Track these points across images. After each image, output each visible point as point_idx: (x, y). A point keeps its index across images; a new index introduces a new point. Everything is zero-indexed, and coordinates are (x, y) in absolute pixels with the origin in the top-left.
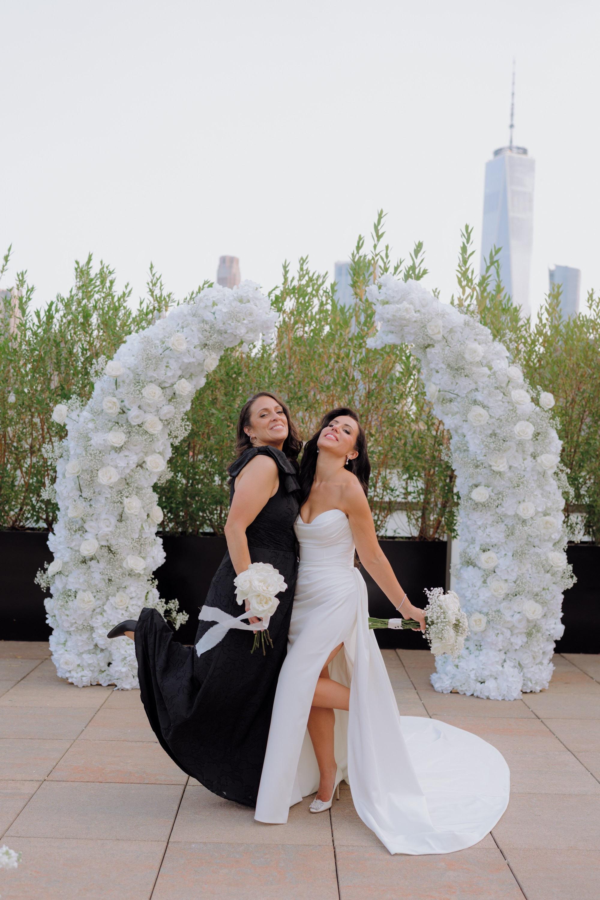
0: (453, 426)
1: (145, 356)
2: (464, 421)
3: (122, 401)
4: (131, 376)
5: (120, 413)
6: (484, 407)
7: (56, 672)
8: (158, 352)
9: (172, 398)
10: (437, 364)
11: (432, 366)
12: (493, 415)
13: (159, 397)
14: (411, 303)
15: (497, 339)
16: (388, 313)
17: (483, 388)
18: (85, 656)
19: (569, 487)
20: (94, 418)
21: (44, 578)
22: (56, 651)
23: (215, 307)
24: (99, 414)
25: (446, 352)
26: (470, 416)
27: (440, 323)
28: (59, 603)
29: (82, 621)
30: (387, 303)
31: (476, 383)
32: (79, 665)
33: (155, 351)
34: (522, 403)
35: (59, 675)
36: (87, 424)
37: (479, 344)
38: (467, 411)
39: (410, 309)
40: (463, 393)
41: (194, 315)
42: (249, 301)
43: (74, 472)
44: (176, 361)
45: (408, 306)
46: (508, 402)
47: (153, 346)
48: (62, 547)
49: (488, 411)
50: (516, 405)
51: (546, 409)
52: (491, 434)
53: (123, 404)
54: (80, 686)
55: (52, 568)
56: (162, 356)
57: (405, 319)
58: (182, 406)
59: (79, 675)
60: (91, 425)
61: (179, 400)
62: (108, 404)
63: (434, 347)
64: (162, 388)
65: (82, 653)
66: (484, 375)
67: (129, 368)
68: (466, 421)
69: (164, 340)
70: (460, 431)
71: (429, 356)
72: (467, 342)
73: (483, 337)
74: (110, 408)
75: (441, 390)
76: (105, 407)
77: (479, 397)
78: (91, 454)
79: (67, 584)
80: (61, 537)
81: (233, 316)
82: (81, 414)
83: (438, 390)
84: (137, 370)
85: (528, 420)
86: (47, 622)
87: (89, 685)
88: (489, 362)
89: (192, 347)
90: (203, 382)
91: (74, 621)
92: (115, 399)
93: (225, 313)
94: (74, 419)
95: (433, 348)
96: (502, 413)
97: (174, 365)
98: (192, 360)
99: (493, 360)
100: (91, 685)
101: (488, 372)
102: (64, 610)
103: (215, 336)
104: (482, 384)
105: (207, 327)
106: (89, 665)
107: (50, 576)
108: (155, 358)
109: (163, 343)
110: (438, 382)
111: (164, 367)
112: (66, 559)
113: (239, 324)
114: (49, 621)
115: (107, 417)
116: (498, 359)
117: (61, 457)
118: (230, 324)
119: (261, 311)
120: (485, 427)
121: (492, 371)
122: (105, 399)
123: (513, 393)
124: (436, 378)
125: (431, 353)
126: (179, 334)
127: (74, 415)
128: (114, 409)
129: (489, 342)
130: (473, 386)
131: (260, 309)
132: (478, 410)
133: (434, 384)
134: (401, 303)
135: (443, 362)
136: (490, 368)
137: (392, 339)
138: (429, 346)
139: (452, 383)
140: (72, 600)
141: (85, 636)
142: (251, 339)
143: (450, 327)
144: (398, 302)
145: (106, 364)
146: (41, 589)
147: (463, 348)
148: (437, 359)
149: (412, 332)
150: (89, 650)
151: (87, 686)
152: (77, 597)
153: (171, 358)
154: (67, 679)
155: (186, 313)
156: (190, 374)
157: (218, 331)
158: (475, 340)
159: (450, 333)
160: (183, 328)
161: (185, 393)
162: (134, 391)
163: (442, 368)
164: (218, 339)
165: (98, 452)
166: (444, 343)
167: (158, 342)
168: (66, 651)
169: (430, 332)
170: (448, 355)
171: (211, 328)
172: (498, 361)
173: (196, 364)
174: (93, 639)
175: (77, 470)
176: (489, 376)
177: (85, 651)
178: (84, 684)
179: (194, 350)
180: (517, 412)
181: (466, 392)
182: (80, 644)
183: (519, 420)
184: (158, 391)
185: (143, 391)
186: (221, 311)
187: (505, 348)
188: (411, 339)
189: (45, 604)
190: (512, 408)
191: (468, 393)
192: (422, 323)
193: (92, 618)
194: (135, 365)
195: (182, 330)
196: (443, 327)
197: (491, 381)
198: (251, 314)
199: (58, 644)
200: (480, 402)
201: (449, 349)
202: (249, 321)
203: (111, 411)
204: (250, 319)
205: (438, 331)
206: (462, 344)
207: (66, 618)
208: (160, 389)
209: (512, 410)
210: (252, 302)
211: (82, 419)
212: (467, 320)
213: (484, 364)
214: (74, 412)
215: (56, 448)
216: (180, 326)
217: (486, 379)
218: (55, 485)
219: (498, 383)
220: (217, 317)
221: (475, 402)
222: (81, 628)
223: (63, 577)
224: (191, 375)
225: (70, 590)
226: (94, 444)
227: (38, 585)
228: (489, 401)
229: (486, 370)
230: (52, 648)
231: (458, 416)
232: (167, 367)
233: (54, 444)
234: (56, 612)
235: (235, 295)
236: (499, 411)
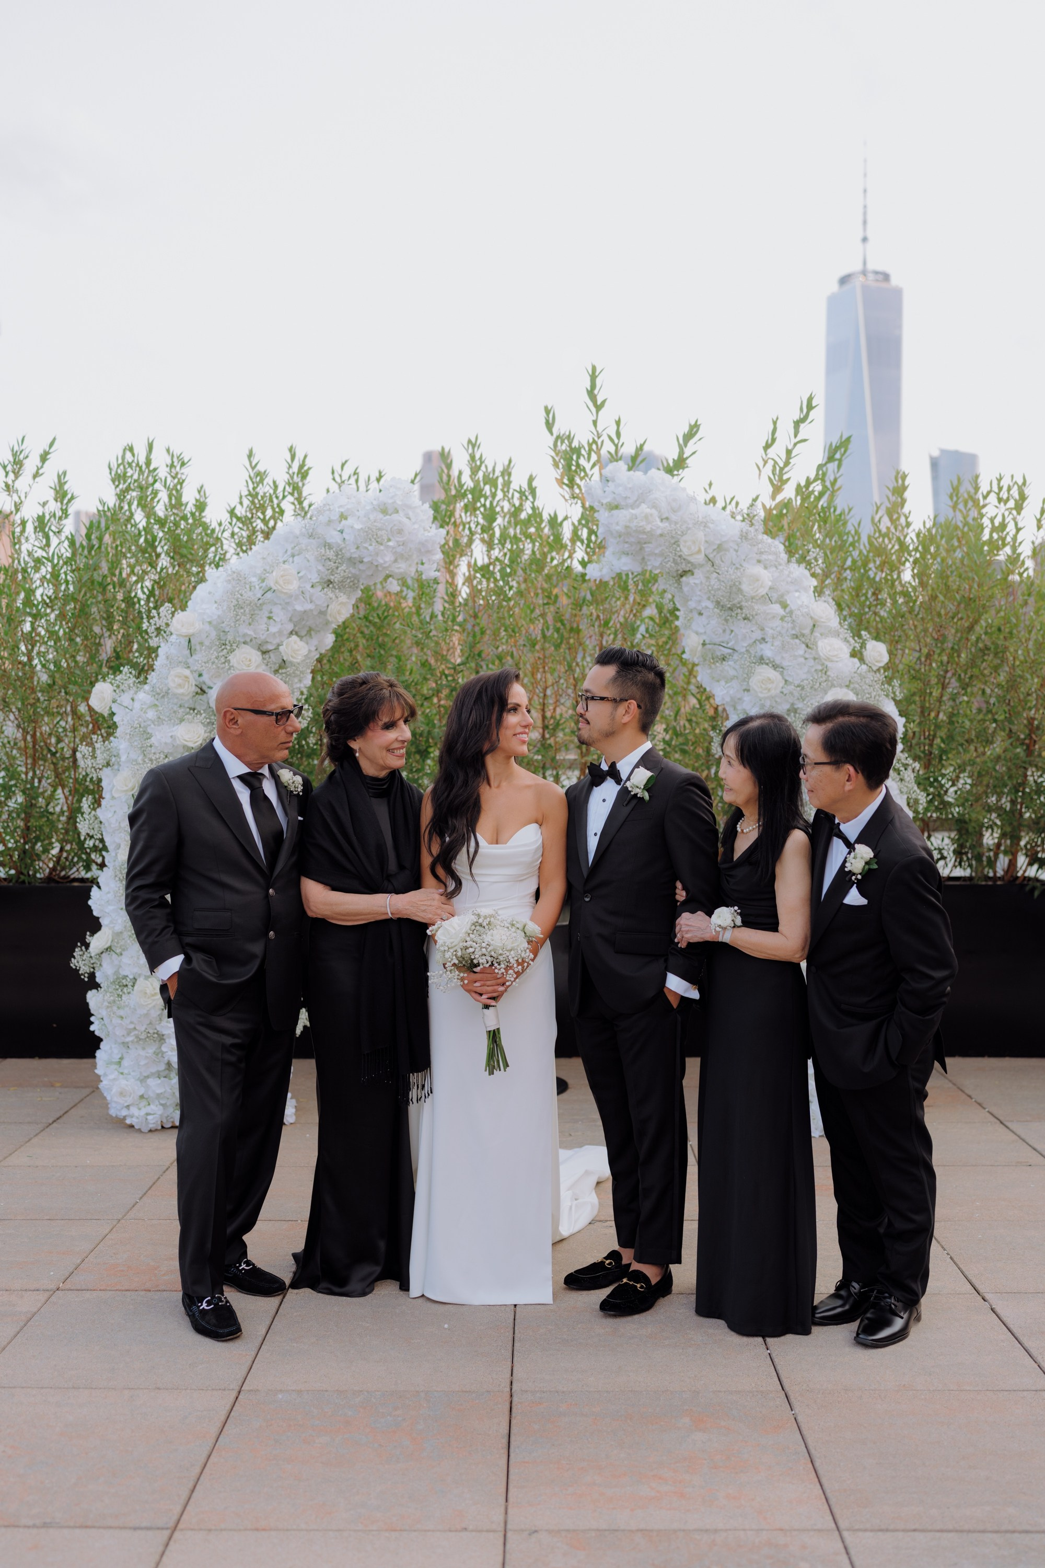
0: (728, 699)
1: (235, 602)
2: (744, 690)
3: (200, 675)
4: (214, 634)
5: (197, 693)
6: (775, 667)
7: (108, 1108)
8: (254, 595)
9: (281, 667)
10: (700, 601)
11: (692, 604)
12: (790, 679)
13: (257, 667)
14: (654, 506)
15: (794, 559)
16: (617, 524)
17: (773, 638)
18: (152, 1082)
19: (918, 791)
20: (156, 702)
21: (84, 957)
22: (105, 1075)
23: (344, 522)
24: (163, 697)
25: (712, 583)
26: (754, 682)
27: (701, 535)
28: (106, 998)
29: (145, 1026)
30: (617, 507)
31: (762, 629)
32: (142, 1097)
33: (250, 594)
34: (835, 659)
35: (113, 1112)
36: (145, 712)
37: (766, 568)
38: (749, 675)
39: (651, 515)
40: (742, 646)
41: (311, 536)
42: (397, 511)
43: (125, 788)
44: (283, 609)
45: (648, 510)
46: (815, 659)
47: (248, 586)
48: (111, 908)
49: (782, 674)
50: (826, 663)
51: (875, 668)
52: (788, 710)
53: (201, 679)
54: (145, 1129)
55: (97, 942)
56: (260, 601)
57: (644, 533)
58: (296, 680)
59: (143, 1112)
60: (151, 714)
61: (290, 670)
62: (176, 679)
63: (693, 574)
64: (264, 653)
65: (148, 1077)
66: (774, 617)
67: (210, 623)
68: (748, 690)
69: (263, 576)
70: (739, 707)
71: (685, 589)
72: (745, 564)
73: (770, 557)
74: (180, 685)
75: (707, 642)
76: (171, 685)
77: (768, 651)
78: (151, 760)
79: (120, 966)
80: (109, 892)
81: (372, 535)
82: (136, 697)
83: (702, 642)
84: (223, 625)
85: (848, 686)
86: (92, 1028)
87: (160, 1127)
88: (782, 596)
89: (308, 587)
90: (329, 640)
91: (132, 1026)
92: (187, 672)
93: (359, 530)
94: (125, 704)
95: (691, 578)
96: (804, 676)
97: (280, 615)
98: (309, 606)
99: (788, 592)
100: (163, 1127)
101: (781, 612)
102: (115, 1008)
103: (344, 567)
104: (771, 632)
105: (331, 554)
106: (159, 1096)
107: (93, 955)
108: (250, 605)
109: (263, 581)
110: (701, 630)
111: (265, 620)
112: (118, 928)
113: (382, 548)
114: (95, 1028)
115: (176, 701)
116: (797, 591)
117: (108, 765)
118: (366, 548)
119: (416, 526)
120: (778, 700)
121: (787, 610)
122: (172, 673)
123: (820, 644)
124: (699, 624)
125: (688, 584)
126: (286, 566)
127: (125, 699)
128: (186, 687)
129: (780, 565)
130: (758, 635)
131: (414, 523)
132: (766, 672)
133: (697, 633)
134: (638, 506)
135: (709, 599)
136: (784, 606)
137: (626, 564)
138: (685, 573)
139: (724, 631)
140: (129, 993)
141: (151, 1051)
142: (402, 570)
143: (718, 542)
144: (633, 507)
145: (173, 616)
146: (79, 975)
147: (739, 574)
148: (699, 593)
149: (657, 551)
150: (159, 1072)
151: (156, 1130)
152: (136, 987)
153: (276, 604)
154: (125, 1118)
155: (297, 532)
156: (307, 629)
157: (350, 559)
158: (759, 561)
159: (718, 553)
160: (293, 556)
161: (298, 659)
162: (217, 658)
163: (707, 607)
164: (350, 572)
165: (162, 756)
166: (708, 567)
167: (254, 579)
168: (122, 1073)
169: (685, 552)
170: (715, 587)
171: (337, 556)
172: (797, 594)
173: (315, 613)
174: (163, 1053)
175: (130, 785)
176: (782, 619)
177: (153, 1074)
178: (151, 1126)
179: (312, 590)
180: (828, 673)
181: (745, 645)
182: (143, 1063)
183: (833, 686)
184: (256, 656)
185: (230, 657)
186: (352, 527)
187: (807, 573)
188: (657, 564)
189: (88, 1000)
190: (820, 668)
191: (750, 645)
192: (673, 537)
193: (161, 1020)
194: (219, 616)
195: (291, 559)
196: (706, 542)
197: (785, 625)
198: (400, 532)
199: (109, 1063)
200: (769, 659)
201: (717, 578)
202: (398, 542)
203: (181, 691)
204: (398, 539)
205: (697, 549)
206: (737, 568)
207: (119, 1021)
208: (259, 653)
209: (821, 671)
210: (401, 512)
211: (137, 705)
212: (744, 530)
213: (774, 600)
214: (126, 694)
215: (98, 752)
216: (289, 553)
217: (777, 622)
218: (98, 810)
219: (797, 629)
220: (347, 538)
221: (761, 660)
222: (143, 1036)
223: (114, 956)
224: (310, 631)
225: (125, 977)
226: (156, 744)
227: (76, 971)
228: (783, 657)
229: (777, 609)
230: (99, 1071)
231: (735, 683)
232: (269, 618)
233: (97, 745)
234: (104, 1013)
235: (375, 503)
236: (800, 673)
